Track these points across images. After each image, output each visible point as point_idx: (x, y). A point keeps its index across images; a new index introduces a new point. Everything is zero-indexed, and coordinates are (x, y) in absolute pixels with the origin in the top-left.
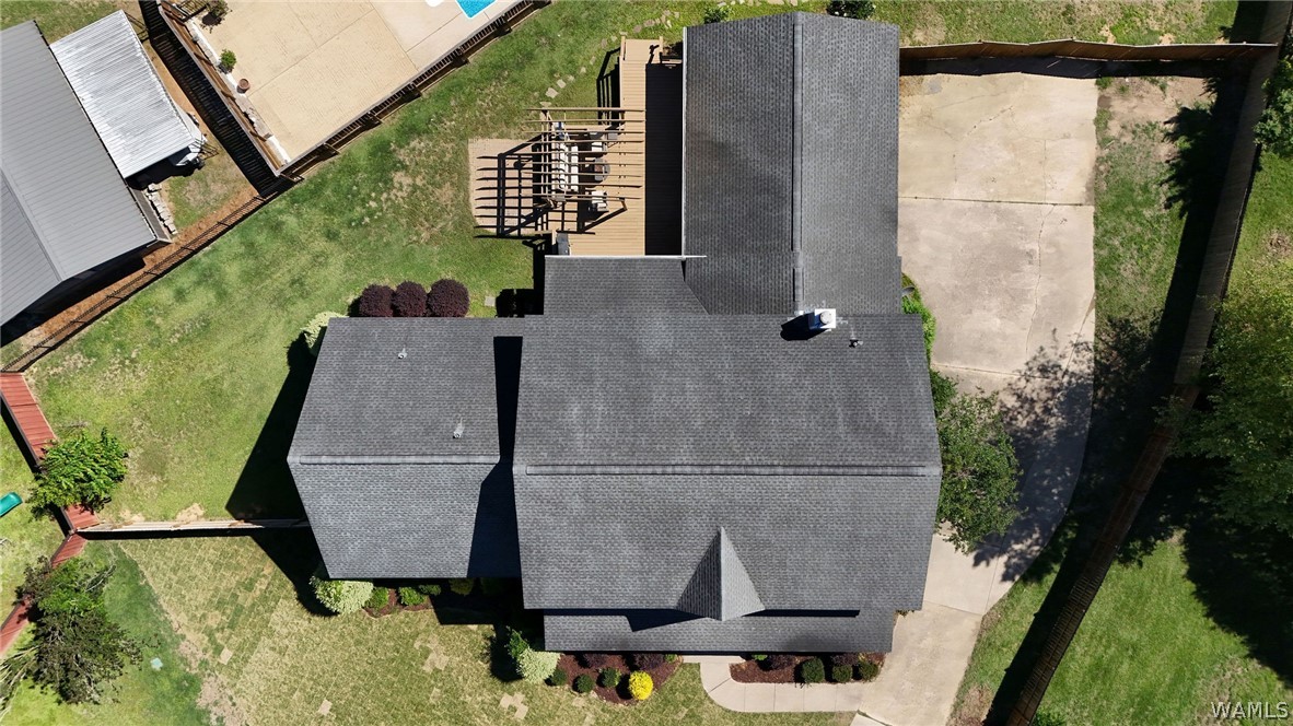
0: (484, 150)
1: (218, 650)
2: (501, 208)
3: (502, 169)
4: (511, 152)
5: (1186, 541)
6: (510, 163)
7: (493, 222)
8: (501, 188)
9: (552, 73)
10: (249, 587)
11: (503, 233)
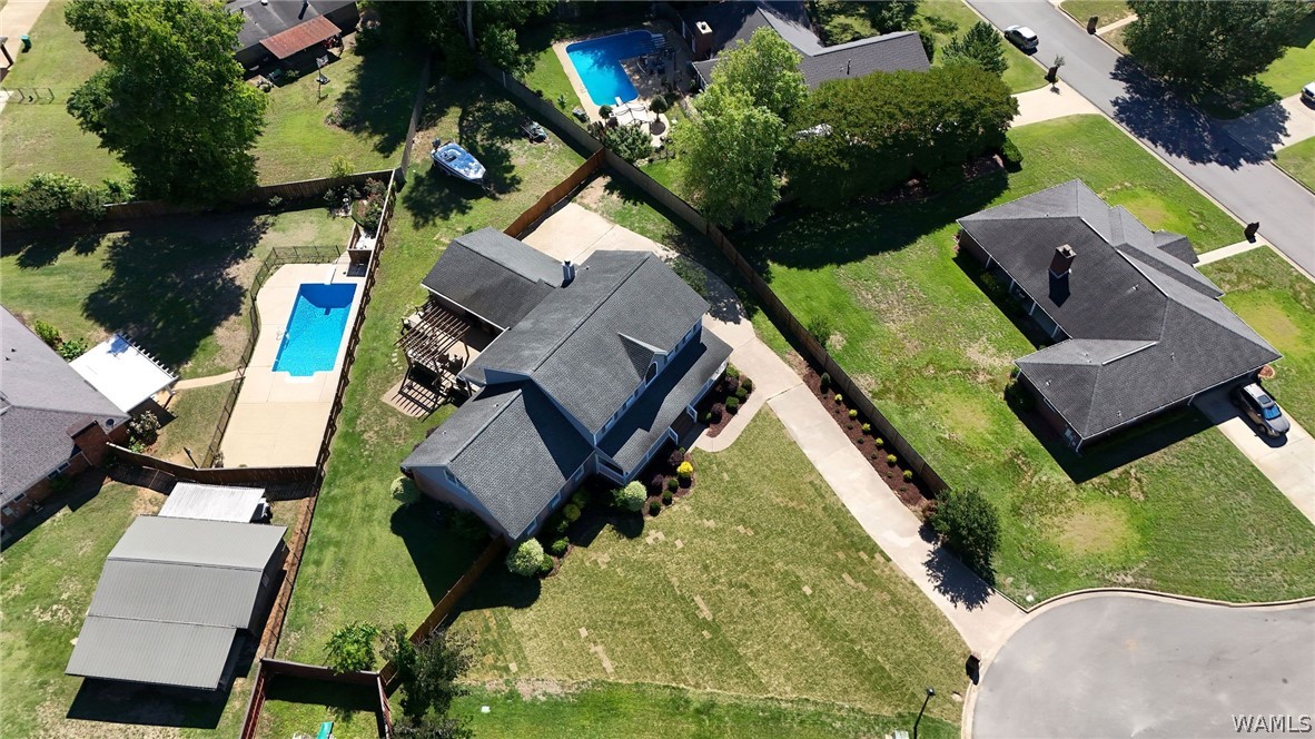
0: (391, 397)
1: (507, 669)
2: (420, 405)
3: (405, 395)
4: (402, 387)
5: (774, 261)
6: (406, 391)
7: (424, 411)
8: (412, 400)
9: (387, 356)
10: (488, 629)
11: (432, 411)
